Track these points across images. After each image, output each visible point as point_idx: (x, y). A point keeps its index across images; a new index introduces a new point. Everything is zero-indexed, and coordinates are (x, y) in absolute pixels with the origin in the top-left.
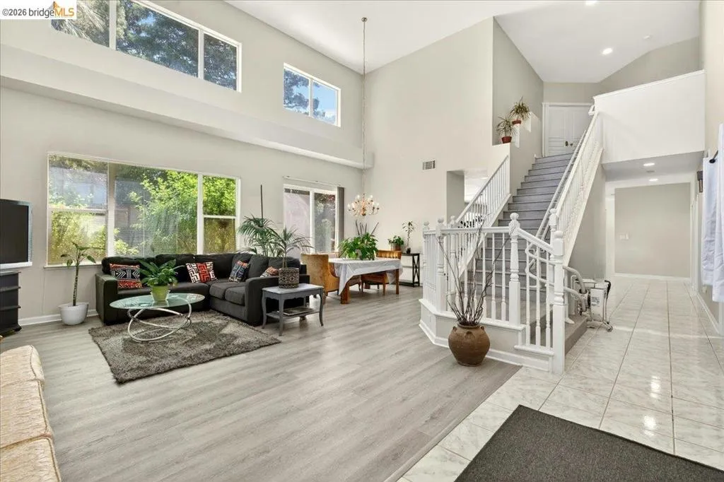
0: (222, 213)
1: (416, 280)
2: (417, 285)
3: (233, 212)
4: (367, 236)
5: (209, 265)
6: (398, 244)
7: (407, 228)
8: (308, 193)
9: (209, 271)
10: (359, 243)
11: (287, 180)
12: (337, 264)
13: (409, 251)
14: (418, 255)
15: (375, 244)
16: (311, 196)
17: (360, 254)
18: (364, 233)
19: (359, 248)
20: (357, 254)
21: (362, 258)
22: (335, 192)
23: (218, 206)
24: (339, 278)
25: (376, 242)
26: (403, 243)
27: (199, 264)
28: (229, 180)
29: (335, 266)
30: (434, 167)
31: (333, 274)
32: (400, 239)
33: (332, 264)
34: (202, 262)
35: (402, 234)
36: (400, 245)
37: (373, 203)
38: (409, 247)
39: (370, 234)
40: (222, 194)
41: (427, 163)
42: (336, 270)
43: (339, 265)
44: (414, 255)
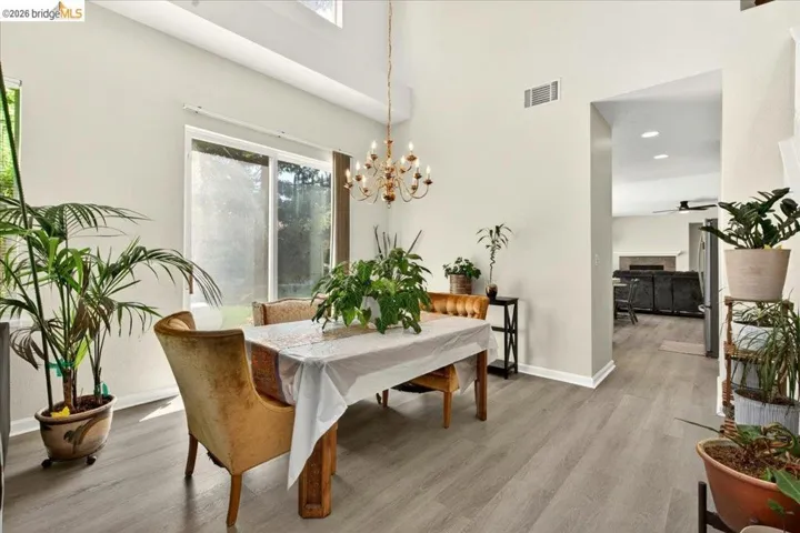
1: (511, 359)
2: (513, 370)
4: (399, 258)
6: (466, 276)
7: (488, 241)
10: (374, 278)
11: (197, 116)
12: (289, 360)
13: (492, 293)
14: (514, 302)
15: (420, 280)
16: (272, 168)
17: (377, 313)
18: (390, 249)
19: (375, 295)
20: (367, 313)
21: (382, 328)
22: (326, 168)
24: (293, 406)
25: (423, 274)
26: (477, 273)
29: (282, 367)
30: (556, 98)
31: (273, 393)
32: (471, 265)
35: (477, 254)
36: (470, 281)
37: (417, 163)
38: (494, 283)
39: (406, 249)
41: (535, 91)
42: (285, 383)
43: (294, 366)
44: (504, 303)
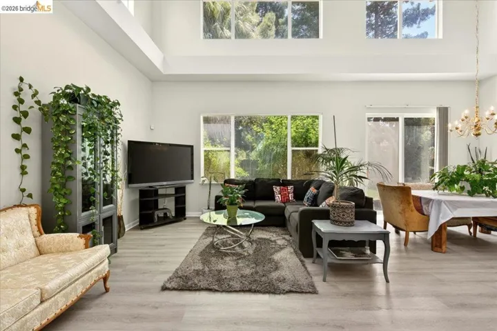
0: (307, 145)
3: (316, 144)
4: (483, 164)
5: (290, 188)
8: (397, 120)
9: (289, 193)
10: (466, 173)
16: (401, 122)
23: (304, 139)
27: (282, 187)
28: (313, 117)
29: (423, 201)
31: (420, 210)
33: (419, 199)
34: (284, 186)
40: (308, 130)
42: (424, 207)
43: (429, 201)
